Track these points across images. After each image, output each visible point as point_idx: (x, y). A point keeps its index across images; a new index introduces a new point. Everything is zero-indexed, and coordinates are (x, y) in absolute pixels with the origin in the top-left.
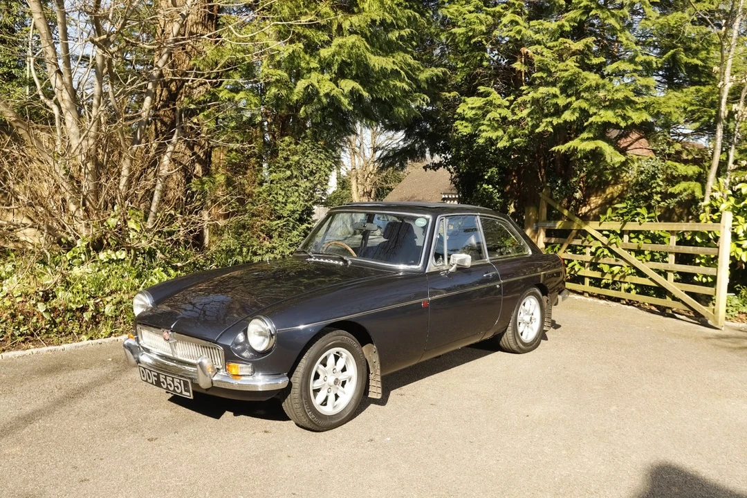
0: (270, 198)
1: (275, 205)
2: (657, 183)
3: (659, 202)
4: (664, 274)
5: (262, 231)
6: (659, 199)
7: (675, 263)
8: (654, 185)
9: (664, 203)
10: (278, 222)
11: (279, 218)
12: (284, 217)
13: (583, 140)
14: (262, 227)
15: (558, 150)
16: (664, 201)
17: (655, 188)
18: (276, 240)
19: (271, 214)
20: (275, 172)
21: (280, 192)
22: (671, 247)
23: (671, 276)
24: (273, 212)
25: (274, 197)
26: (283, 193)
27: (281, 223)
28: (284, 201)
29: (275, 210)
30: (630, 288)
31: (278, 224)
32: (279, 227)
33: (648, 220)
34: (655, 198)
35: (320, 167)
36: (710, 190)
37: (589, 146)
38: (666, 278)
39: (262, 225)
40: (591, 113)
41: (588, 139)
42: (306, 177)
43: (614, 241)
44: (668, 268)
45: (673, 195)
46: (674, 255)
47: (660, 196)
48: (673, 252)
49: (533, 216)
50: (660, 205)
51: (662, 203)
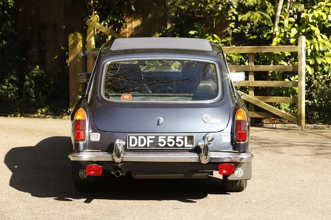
2: (232, 13)
3: (233, 29)
6: (233, 26)
7: (255, 80)
8: (231, 14)
9: (237, 30)
16: (237, 28)
17: (231, 16)
23: (252, 93)
33: (221, 45)
34: (230, 25)
36: (278, 19)
38: (248, 93)
44: (249, 84)
45: (244, 23)
46: (253, 73)
47: (234, 23)
48: (253, 71)
49: (81, 44)
50: (234, 31)
51: (235, 30)
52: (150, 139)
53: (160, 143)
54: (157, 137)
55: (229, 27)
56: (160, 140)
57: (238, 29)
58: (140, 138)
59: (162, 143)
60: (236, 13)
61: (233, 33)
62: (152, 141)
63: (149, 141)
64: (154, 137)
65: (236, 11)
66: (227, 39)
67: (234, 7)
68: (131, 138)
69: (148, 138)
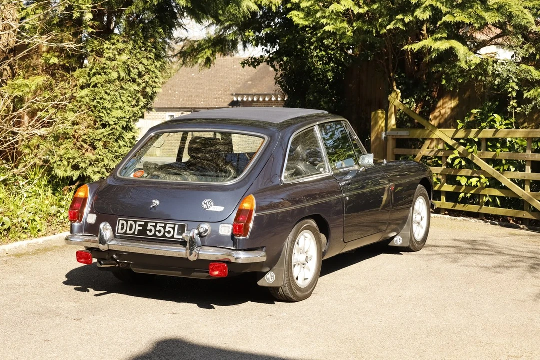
0: (95, 103)
1: (99, 112)
2: (513, 88)
3: (515, 108)
4: (521, 183)
5: (85, 141)
6: (515, 105)
7: (532, 172)
8: (510, 90)
9: (520, 109)
10: (103, 130)
11: (104, 126)
12: (110, 125)
13: (436, 40)
14: (85, 137)
15: (411, 49)
16: (520, 107)
17: (511, 93)
18: (101, 151)
19: (95, 122)
20: (100, 74)
21: (106, 97)
22: (528, 155)
23: (528, 188)
24: (98, 120)
25: (98, 103)
26: (109, 98)
27: (106, 131)
28: (110, 106)
29: (100, 117)
30: (489, 201)
31: (103, 133)
32: (104, 136)
33: (505, 127)
34: (511, 103)
35: (149, 68)
37: (444, 46)
38: (524, 189)
39: (85, 135)
40: (444, 12)
41: (441, 39)
42: (134, 81)
43: (471, 150)
44: (525, 177)
45: (529, 101)
46: (530, 164)
47: (516, 101)
48: (529, 161)
49: (382, 123)
50: (516, 111)
51: (518, 109)
52: (140, 226)
53: (148, 230)
54: (147, 224)
55: (510, 106)
56: (149, 228)
57: (522, 108)
58: (130, 223)
59: (151, 231)
60: (517, 88)
61: (516, 112)
62: (141, 228)
63: (138, 228)
64: (143, 223)
65: (517, 85)
66: (511, 120)
67: (514, 82)
68: (121, 222)
69: (138, 223)
